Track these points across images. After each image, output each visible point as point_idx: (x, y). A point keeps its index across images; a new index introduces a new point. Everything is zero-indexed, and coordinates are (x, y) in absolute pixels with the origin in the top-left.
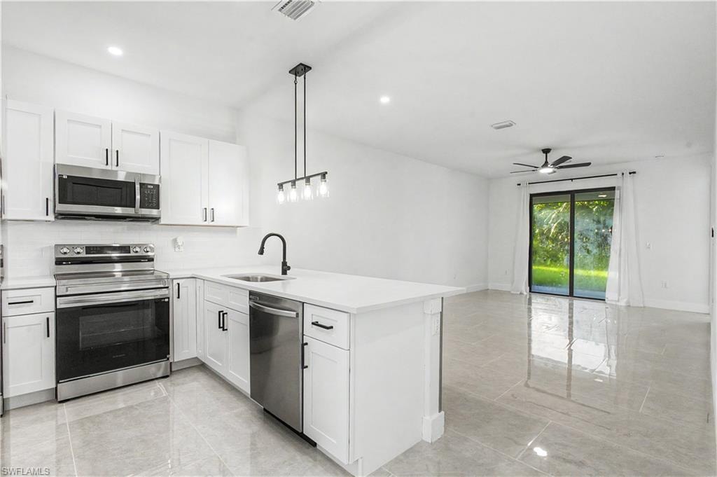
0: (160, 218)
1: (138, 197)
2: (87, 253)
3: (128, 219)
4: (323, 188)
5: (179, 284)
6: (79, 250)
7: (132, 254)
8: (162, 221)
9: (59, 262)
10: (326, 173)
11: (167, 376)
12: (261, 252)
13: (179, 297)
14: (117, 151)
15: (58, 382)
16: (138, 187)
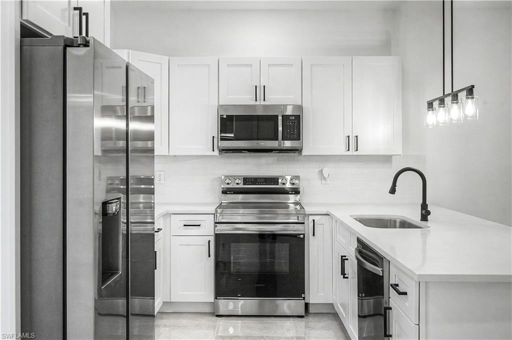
0: (302, 149)
1: (280, 128)
2: (243, 185)
3: (274, 152)
4: (469, 108)
5: (314, 220)
6: (237, 181)
7: (280, 186)
8: (304, 153)
9: (225, 192)
10: (473, 86)
11: (302, 317)
12: (393, 191)
13: (314, 235)
14: (264, 86)
15: (216, 298)
16: (280, 118)
